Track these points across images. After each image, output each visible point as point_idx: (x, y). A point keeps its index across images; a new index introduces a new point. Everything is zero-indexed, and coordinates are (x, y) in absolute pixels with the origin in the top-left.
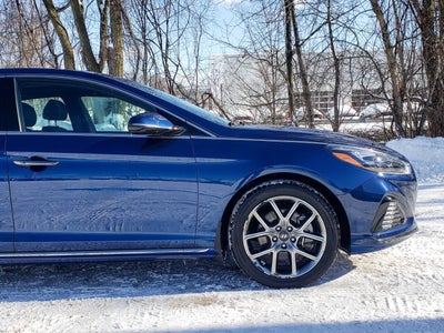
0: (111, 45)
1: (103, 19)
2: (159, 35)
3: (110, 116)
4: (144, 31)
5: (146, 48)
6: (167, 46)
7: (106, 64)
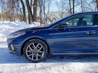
3: (34, 22)
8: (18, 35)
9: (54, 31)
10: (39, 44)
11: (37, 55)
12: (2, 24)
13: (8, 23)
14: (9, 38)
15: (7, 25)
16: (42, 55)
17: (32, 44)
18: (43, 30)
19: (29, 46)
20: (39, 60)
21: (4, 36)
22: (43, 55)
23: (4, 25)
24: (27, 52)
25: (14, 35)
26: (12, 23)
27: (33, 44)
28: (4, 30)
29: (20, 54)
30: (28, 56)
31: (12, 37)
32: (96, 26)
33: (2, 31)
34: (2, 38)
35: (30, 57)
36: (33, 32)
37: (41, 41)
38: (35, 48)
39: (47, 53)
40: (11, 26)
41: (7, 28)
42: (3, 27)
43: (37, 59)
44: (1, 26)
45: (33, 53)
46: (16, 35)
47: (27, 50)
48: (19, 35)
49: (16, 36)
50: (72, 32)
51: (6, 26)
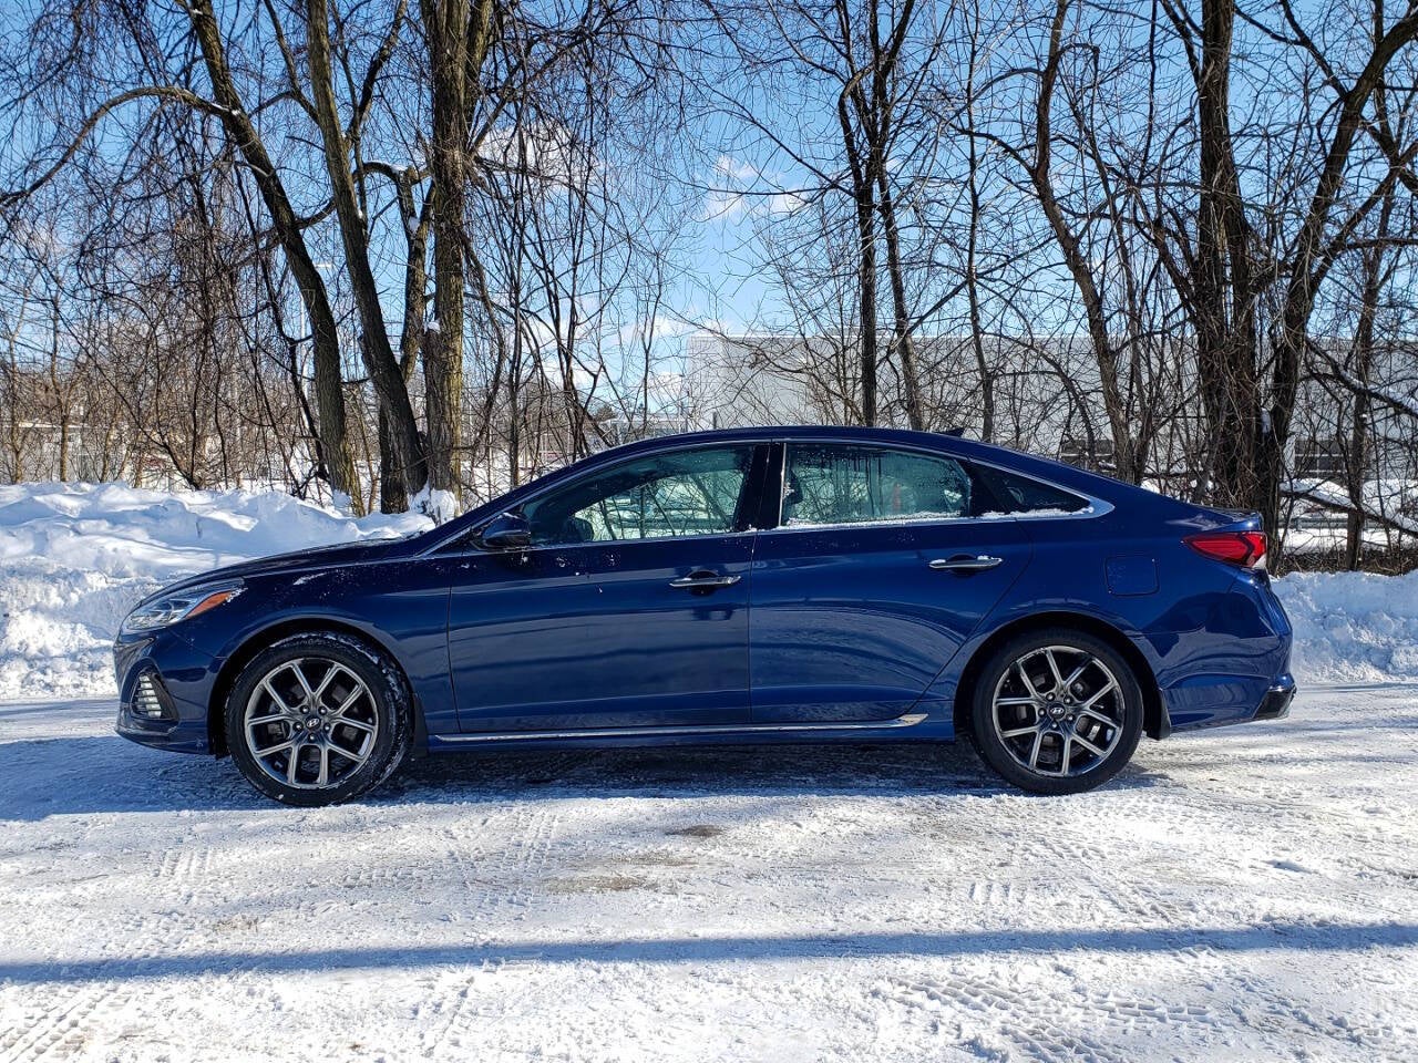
0: (435, 325)
1: (415, 254)
2: (554, 299)
3: (422, 496)
4: (516, 289)
5: (519, 330)
6: (573, 324)
7: (419, 365)
8: (190, 607)
9: (448, 572)
10: (338, 667)
11: (326, 748)
12: (83, 526)
13: (145, 513)
14: (126, 631)
15: (138, 533)
16: (362, 752)
17: (289, 671)
18: (369, 568)
19: (266, 682)
20: (336, 785)
21: (92, 650)
22: (367, 746)
23: (105, 526)
24: (249, 724)
25: (166, 606)
26: (185, 513)
27: (294, 665)
28: (97, 582)
29: (199, 743)
30: (258, 755)
31: (153, 622)
32: (754, 530)
33: (74, 598)
34: (71, 669)
35: (276, 769)
36: (300, 582)
37: (357, 647)
38: (312, 695)
39: (393, 731)
40: (173, 542)
41: (130, 567)
42: (91, 553)
43: (322, 779)
44: (72, 539)
45: (292, 733)
46: (179, 605)
47: (248, 714)
48: (196, 606)
49: (178, 615)
50: (578, 579)
51: (120, 545)
